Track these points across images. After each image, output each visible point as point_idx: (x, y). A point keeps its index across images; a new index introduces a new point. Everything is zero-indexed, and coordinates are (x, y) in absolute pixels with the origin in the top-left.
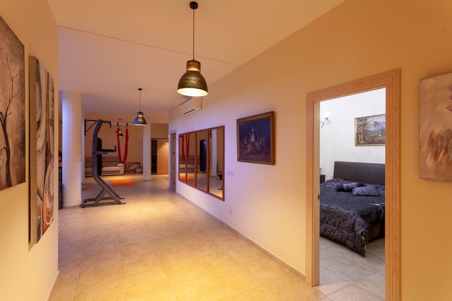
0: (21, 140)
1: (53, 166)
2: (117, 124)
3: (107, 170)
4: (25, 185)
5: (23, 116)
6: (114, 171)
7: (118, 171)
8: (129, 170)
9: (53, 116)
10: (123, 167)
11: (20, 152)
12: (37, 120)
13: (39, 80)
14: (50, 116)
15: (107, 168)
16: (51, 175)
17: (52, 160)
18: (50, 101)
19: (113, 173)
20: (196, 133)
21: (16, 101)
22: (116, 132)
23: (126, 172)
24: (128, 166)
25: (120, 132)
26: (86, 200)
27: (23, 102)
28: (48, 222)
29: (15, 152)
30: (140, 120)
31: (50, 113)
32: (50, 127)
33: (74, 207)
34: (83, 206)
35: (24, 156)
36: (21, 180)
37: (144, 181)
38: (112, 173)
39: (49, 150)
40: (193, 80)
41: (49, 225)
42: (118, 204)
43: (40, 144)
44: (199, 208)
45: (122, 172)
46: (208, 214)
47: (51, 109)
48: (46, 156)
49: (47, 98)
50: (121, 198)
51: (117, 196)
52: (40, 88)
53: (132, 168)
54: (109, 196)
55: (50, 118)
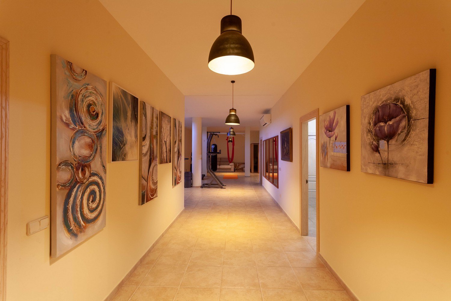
0: (170, 149)
1: (181, 159)
2: (227, 133)
3: (223, 168)
4: (171, 164)
5: (171, 141)
6: (227, 169)
7: (230, 169)
8: (238, 168)
9: (181, 138)
10: (233, 166)
11: (170, 152)
12: (175, 141)
13: (176, 126)
14: (180, 138)
15: (223, 166)
16: (180, 162)
17: (181, 156)
18: (180, 132)
19: (227, 170)
20: (269, 140)
21: (169, 136)
22: (227, 140)
23: (236, 170)
24: (237, 166)
25: (230, 139)
26: (204, 184)
27: (171, 136)
28: (179, 181)
29: (169, 153)
30: (232, 133)
31: (180, 137)
32: (180, 142)
33: (197, 187)
34: (202, 187)
35: (171, 154)
36: (170, 162)
37: (246, 177)
38: (224, 170)
39: (179, 152)
40: (233, 118)
41: (179, 183)
42: (221, 188)
43: (176, 149)
44: (269, 195)
45: (233, 170)
46: (273, 199)
47: (180, 135)
48: (178, 154)
49: (179, 131)
50: (224, 185)
51: (221, 184)
52: (176, 129)
53: (240, 167)
54: (216, 183)
55: (180, 139)
